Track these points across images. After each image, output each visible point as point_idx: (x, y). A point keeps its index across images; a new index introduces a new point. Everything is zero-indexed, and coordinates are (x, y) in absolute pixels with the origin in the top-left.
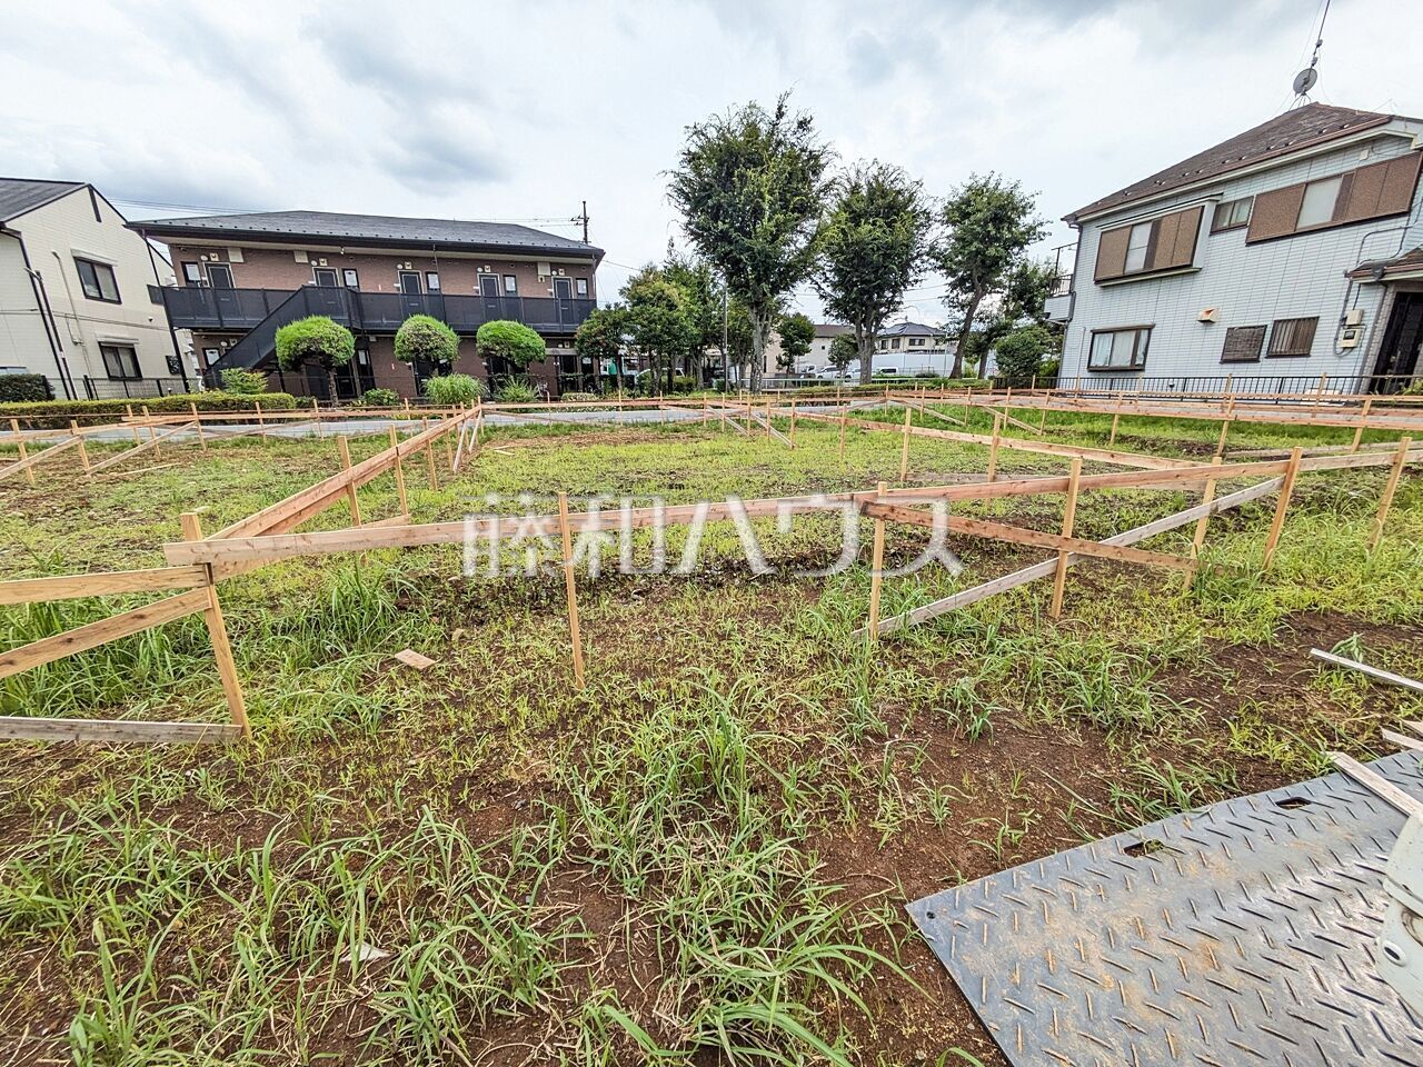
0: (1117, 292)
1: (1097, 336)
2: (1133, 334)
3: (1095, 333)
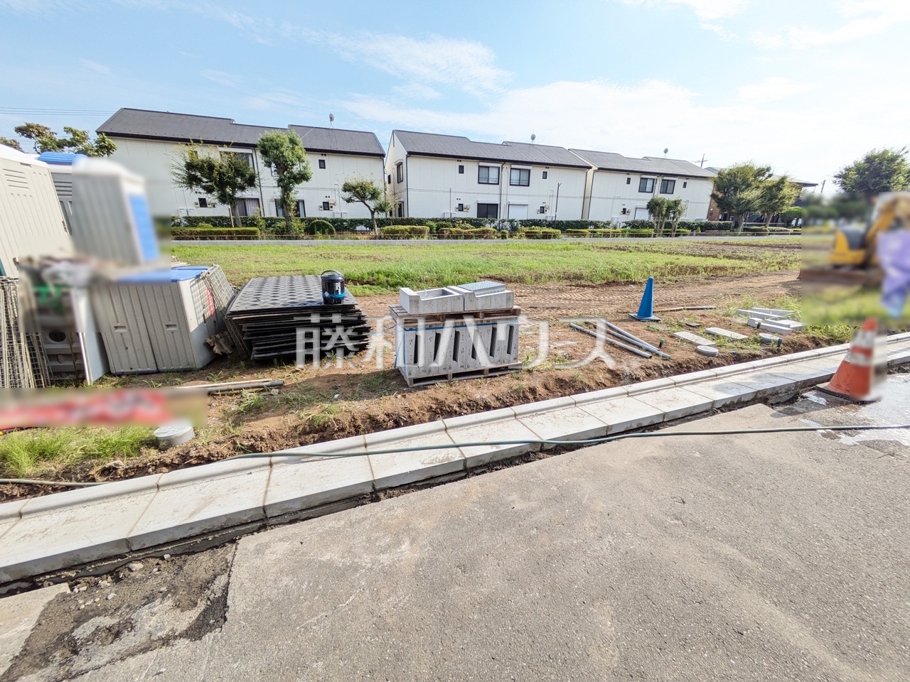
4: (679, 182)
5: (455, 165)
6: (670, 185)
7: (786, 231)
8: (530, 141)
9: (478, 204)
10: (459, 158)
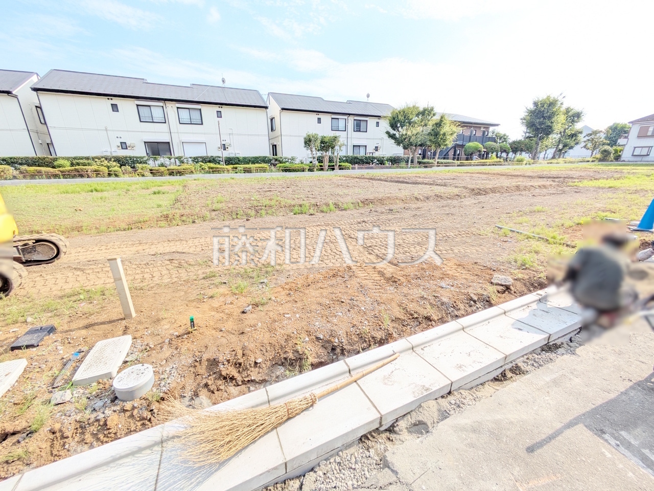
0: (642, 139)
1: (636, 149)
2: (648, 149)
3: (635, 148)
4: (372, 122)
5: (106, 103)
6: (363, 124)
7: (453, 163)
8: (221, 84)
9: (145, 142)
10: (109, 96)
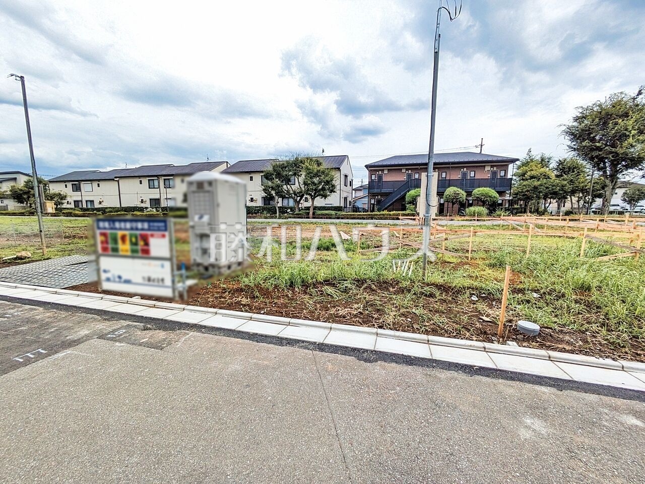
5: (138, 180)
9: (150, 199)
10: (139, 177)
